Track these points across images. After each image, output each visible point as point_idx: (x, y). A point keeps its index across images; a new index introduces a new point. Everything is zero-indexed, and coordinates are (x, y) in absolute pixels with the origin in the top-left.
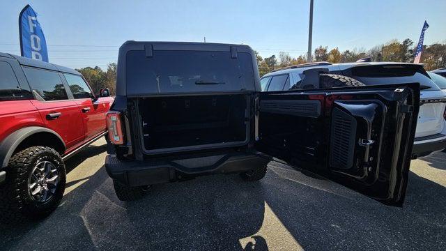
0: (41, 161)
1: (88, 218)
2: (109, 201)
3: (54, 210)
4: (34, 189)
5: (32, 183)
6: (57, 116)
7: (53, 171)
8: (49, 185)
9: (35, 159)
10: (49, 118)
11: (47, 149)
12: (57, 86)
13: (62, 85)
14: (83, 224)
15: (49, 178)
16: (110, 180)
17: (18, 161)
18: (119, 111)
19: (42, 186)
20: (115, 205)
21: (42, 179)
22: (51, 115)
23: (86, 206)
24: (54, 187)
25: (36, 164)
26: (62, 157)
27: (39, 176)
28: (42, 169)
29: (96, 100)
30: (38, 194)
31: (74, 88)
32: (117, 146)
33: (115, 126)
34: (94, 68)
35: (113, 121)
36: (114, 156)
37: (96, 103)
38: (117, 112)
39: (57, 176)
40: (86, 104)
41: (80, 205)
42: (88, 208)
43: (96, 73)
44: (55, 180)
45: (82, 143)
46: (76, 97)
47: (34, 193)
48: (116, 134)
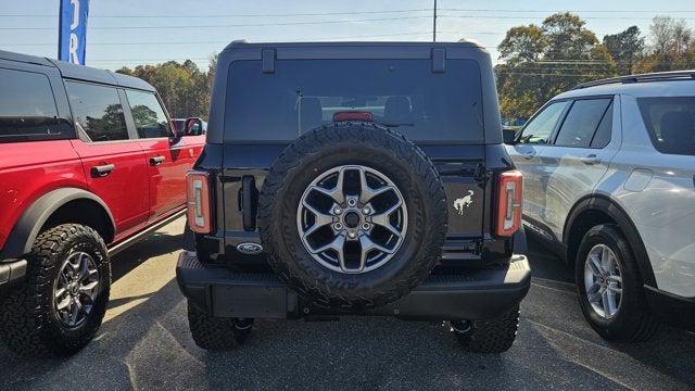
0: (76, 250)
1: (138, 368)
2: (177, 345)
3: (86, 344)
4: (60, 299)
5: (59, 287)
6: (108, 172)
7: (91, 272)
8: (83, 297)
9: (68, 247)
10: (95, 174)
11: (87, 230)
12: (110, 108)
13: (120, 106)
14: (128, 379)
15: (85, 284)
16: (183, 304)
17: (44, 246)
18: (208, 171)
19: (72, 296)
20: (186, 354)
21: (74, 284)
22: (99, 168)
23: (137, 347)
24: (90, 302)
25: (68, 255)
26: (109, 248)
27: (70, 279)
28: (76, 266)
29: (176, 141)
30: (65, 309)
31: (141, 112)
32: (200, 236)
33: (199, 198)
34: (182, 63)
35: (197, 189)
36: (194, 254)
37: (176, 147)
38: (204, 173)
39: (96, 283)
40: (158, 149)
41: (127, 343)
42: (140, 350)
43: (185, 76)
44: (93, 290)
45: (143, 225)
46: (143, 133)
47: (60, 307)
48: (200, 213)
